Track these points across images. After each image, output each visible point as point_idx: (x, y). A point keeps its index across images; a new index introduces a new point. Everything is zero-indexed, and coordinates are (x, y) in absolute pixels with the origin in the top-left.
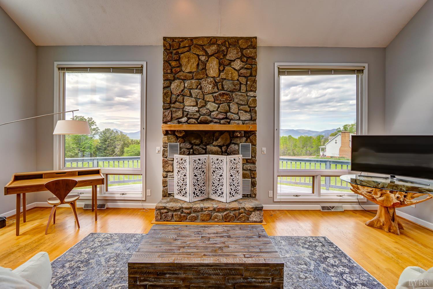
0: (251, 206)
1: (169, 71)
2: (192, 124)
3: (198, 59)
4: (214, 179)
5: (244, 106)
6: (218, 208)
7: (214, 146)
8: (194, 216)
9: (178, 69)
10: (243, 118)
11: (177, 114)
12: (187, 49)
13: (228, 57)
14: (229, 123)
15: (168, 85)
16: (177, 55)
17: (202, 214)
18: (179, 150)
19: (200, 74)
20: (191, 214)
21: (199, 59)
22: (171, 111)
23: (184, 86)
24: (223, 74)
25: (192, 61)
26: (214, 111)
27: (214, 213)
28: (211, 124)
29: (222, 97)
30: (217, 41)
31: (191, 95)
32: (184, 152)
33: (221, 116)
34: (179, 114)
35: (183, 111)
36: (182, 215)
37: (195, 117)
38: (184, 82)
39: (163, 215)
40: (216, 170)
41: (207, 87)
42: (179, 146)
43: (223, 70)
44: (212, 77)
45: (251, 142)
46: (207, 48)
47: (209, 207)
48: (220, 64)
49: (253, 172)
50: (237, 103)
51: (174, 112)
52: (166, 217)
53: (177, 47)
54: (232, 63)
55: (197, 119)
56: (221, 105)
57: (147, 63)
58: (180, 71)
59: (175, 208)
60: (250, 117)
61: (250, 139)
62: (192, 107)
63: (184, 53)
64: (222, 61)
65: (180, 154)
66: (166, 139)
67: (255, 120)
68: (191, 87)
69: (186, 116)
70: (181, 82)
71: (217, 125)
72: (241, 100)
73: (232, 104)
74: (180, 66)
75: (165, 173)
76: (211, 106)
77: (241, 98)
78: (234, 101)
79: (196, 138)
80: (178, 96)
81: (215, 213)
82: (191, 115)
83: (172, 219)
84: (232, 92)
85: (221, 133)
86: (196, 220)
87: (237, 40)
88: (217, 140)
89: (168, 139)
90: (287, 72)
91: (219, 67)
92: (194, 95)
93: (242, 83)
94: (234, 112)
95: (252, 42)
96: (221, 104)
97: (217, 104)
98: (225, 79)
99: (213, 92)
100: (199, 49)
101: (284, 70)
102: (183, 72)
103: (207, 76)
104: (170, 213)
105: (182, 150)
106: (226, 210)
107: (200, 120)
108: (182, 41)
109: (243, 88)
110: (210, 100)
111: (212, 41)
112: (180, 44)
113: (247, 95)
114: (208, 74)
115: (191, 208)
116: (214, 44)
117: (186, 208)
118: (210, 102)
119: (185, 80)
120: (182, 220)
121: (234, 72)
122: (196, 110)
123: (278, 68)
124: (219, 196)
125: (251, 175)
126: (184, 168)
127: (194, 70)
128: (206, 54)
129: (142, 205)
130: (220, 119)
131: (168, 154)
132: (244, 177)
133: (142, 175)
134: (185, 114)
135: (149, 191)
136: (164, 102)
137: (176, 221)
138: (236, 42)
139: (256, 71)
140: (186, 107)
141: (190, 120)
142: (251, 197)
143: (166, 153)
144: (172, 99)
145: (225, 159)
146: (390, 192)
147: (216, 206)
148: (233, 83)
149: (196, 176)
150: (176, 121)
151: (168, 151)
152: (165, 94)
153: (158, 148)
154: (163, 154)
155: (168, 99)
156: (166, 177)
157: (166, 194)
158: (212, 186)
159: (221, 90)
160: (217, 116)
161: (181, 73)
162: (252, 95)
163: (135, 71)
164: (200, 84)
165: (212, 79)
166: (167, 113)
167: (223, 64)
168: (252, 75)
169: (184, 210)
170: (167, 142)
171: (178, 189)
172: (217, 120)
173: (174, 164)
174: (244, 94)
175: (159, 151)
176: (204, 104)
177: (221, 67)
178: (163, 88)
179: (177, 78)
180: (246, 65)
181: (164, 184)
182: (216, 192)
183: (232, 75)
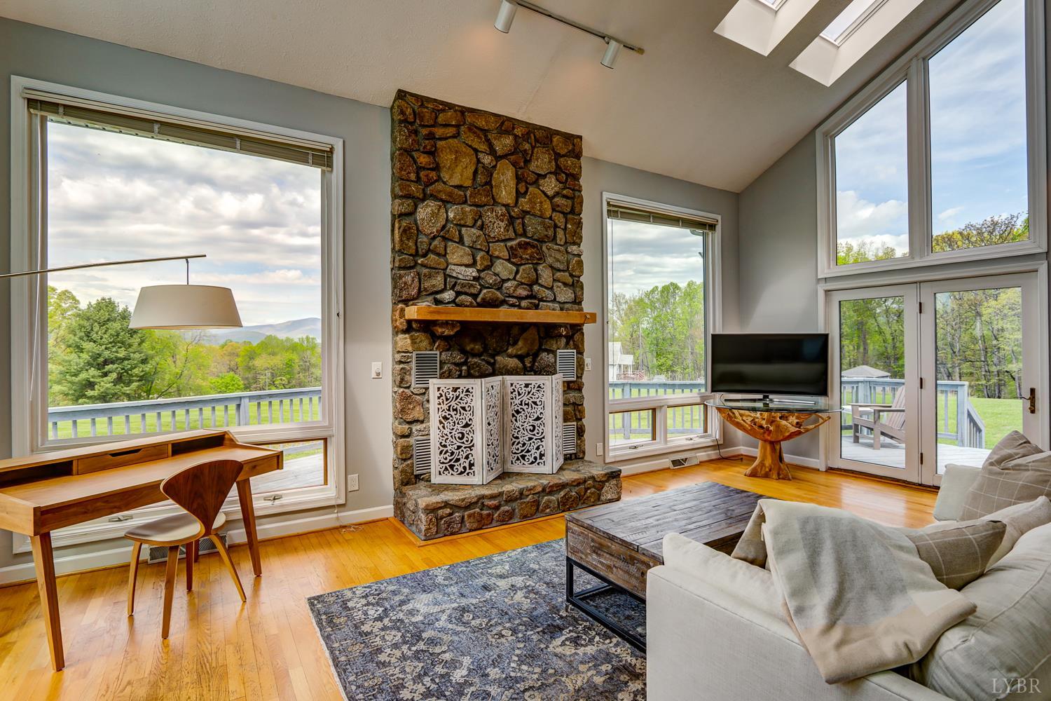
0: (603, 472)
1: (413, 177)
2: (466, 306)
3: (475, 159)
4: (518, 429)
5: (562, 273)
6: (551, 486)
7: (510, 356)
8: (507, 511)
9: (433, 175)
10: (561, 298)
11: (434, 282)
13: (533, 166)
14: (537, 307)
15: (410, 209)
16: (431, 141)
17: (522, 504)
18: (438, 367)
19: (481, 194)
20: (502, 508)
21: (478, 161)
22: (418, 274)
23: (447, 217)
24: (525, 202)
25: (465, 160)
26: (509, 280)
27: (544, 496)
28: (504, 309)
29: (522, 250)
30: (513, 128)
31: (461, 241)
32: (449, 373)
33: (522, 292)
34: (438, 281)
35: (446, 276)
36: (485, 512)
37: (473, 291)
38: (445, 207)
39: (443, 522)
40: (525, 407)
41: (495, 226)
42: (438, 359)
43: (526, 192)
44: (504, 205)
45: (576, 347)
46: (495, 139)
47: (534, 487)
48: (519, 179)
49: (579, 407)
50: (551, 267)
51: (425, 275)
52: (448, 526)
53: (431, 122)
54: (541, 182)
55: (475, 296)
56: (522, 267)
57: (344, 142)
58: (436, 181)
59: (469, 500)
60: (573, 295)
61: (574, 341)
62: (463, 268)
63: (446, 139)
64: (523, 174)
65: (440, 378)
66: (409, 341)
67: (580, 303)
68: (462, 222)
69: (453, 288)
70: (440, 207)
71: (515, 310)
72: (558, 260)
73: (544, 267)
74: (437, 168)
75: (407, 426)
76: (503, 268)
77: (558, 256)
78: (545, 261)
79: (474, 340)
80: (434, 238)
81: (546, 498)
82: (463, 286)
83: (461, 527)
84: (541, 241)
85: (524, 327)
86: (511, 518)
87: (550, 133)
88: (515, 343)
89: (413, 342)
90: (620, 212)
91: (517, 185)
92: (467, 240)
93: (559, 225)
94: (546, 285)
95: (574, 145)
96: (522, 265)
97: (513, 263)
98: (528, 213)
99: (507, 237)
100: (479, 137)
101: (616, 209)
102: (444, 183)
103: (495, 203)
104: (457, 514)
105: (446, 368)
106: (563, 486)
107: (483, 299)
108: (443, 111)
109: (560, 234)
110: (501, 255)
111: (506, 125)
112: (436, 117)
113: (567, 252)
114: (496, 197)
115: (501, 494)
116: (508, 132)
117: (492, 497)
118: (501, 258)
119: (449, 202)
120: (483, 526)
121: (545, 201)
122: (474, 274)
123: (608, 204)
124: (532, 463)
125: (575, 414)
126: (464, 408)
127: (468, 183)
128: (492, 151)
129: (338, 518)
130: (520, 298)
131: (412, 379)
132: (565, 420)
133: (325, 440)
134: (451, 282)
135: (353, 477)
136: (400, 251)
137: (471, 531)
138: (547, 137)
139: (581, 203)
140: (453, 267)
141: (460, 298)
142: (576, 458)
143: (407, 378)
144: (419, 244)
145: (548, 384)
146: (781, 418)
147: (545, 482)
148: (543, 223)
149: (489, 424)
150: (431, 298)
151: (413, 372)
152: (405, 231)
153: (376, 366)
154: (402, 380)
155: (411, 244)
156: (408, 436)
157: (410, 477)
158: (513, 444)
159: (521, 235)
160: (514, 291)
161: (439, 186)
162: (576, 253)
163: (310, 157)
164: (480, 217)
165: (504, 209)
166: (408, 279)
167: (525, 181)
168: (574, 212)
169: (487, 502)
170: (410, 349)
171: (443, 460)
172: (515, 300)
173: (428, 401)
174: (562, 249)
175: (378, 374)
176: (489, 263)
177: (520, 186)
178: (393, 216)
179: (431, 195)
180: (564, 189)
181: (405, 454)
182: (523, 457)
183: (541, 206)
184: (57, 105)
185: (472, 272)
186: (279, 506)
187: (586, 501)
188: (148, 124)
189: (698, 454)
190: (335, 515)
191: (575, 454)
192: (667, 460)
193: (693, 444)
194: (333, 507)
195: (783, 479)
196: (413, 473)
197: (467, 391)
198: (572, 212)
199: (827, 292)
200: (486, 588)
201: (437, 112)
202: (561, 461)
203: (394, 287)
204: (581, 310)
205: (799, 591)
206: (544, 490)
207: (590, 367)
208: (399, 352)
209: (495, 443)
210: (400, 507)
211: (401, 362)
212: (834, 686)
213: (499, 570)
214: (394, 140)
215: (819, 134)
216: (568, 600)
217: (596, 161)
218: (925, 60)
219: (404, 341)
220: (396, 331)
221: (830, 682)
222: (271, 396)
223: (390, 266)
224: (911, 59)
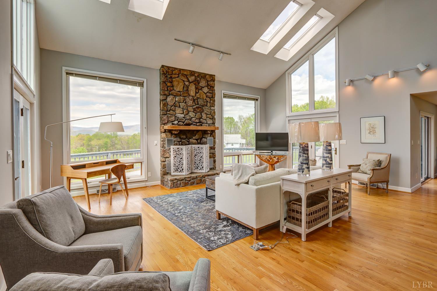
1: (166, 89)
2: (181, 125)
4: (196, 160)
5: (209, 115)
6: (205, 175)
7: (194, 139)
9: (172, 88)
10: (209, 123)
12: (177, 76)
13: (200, 85)
14: (201, 125)
15: (165, 98)
16: (171, 79)
17: (197, 180)
18: (173, 142)
19: (185, 93)
20: (191, 181)
21: (185, 84)
22: (168, 116)
23: (176, 100)
24: (198, 95)
25: (181, 84)
26: (193, 117)
27: (203, 178)
28: (192, 126)
29: (197, 109)
30: (195, 74)
31: (180, 107)
33: (197, 121)
34: (173, 118)
35: (175, 117)
36: (186, 182)
39: (175, 184)
40: (198, 154)
41: (189, 102)
42: (173, 140)
43: (198, 92)
44: (192, 96)
45: (213, 137)
46: (189, 77)
47: (200, 175)
48: (196, 88)
49: (214, 154)
50: (206, 113)
53: (171, 74)
54: (203, 89)
55: (183, 122)
56: (197, 114)
57: (147, 80)
58: (173, 90)
59: (182, 179)
60: (212, 122)
61: (213, 135)
62: (180, 114)
63: (175, 78)
65: (174, 145)
66: (165, 135)
67: (214, 124)
68: (180, 101)
69: (177, 120)
70: (174, 97)
71: (195, 126)
72: (208, 112)
73: (203, 114)
74: (173, 86)
75: (165, 159)
76: (192, 114)
77: (208, 110)
78: (204, 112)
79: (183, 135)
80: (172, 106)
82: (180, 119)
83: (180, 185)
84: (203, 106)
85: (198, 131)
86: (193, 184)
87: (205, 75)
88: (195, 136)
91: (196, 90)
92: (181, 107)
93: (208, 101)
94: (204, 119)
95: (213, 78)
96: (197, 113)
97: (195, 113)
98: (199, 98)
99: (193, 105)
100: (185, 77)
101: (226, 96)
102: (175, 90)
103: (189, 95)
104: (179, 182)
105: (175, 143)
107: (186, 123)
108: (174, 70)
109: (209, 104)
111: (192, 73)
112: (173, 72)
113: (211, 109)
114: (190, 94)
115: (191, 177)
116: (193, 75)
117: (188, 178)
118: (191, 111)
119: (176, 96)
120: (186, 185)
121: (204, 94)
122: (183, 116)
123: (224, 94)
124: (200, 169)
125: (213, 156)
126: (180, 154)
127: (182, 90)
128: (188, 81)
129: (145, 184)
130: (197, 123)
131: (166, 146)
132: (210, 158)
133: (141, 163)
134: (177, 119)
135: (149, 173)
136: (162, 110)
137: (182, 187)
138: (205, 76)
139: (215, 95)
140: (177, 114)
141: (179, 123)
142: (213, 169)
143: (164, 145)
144: (168, 108)
145: (204, 147)
146: (274, 157)
147: (203, 174)
148: (203, 101)
149: (188, 158)
150: (171, 123)
151: (166, 144)
152: (164, 104)
153: (156, 142)
154: (163, 146)
155: (166, 108)
156: (165, 162)
157: (165, 173)
158: (194, 164)
159: (197, 105)
160: (195, 121)
161: (173, 91)
162: (213, 109)
163: (138, 84)
164: (185, 100)
165: (192, 97)
166: (165, 118)
167: (198, 89)
168: (213, 97)
169: (187, 179)
170: (165, 137)
171: (174, 168)
172: (195, 123)
173: (170, 152)
174: (209, 108)
175: (156, 144)
176: (188, 113)
177: (197, 90)
178: (160, 100)
179: (171, 94)
180: (210, 91)
181: (164, 167)
182: (197, 168)
183: (203, 96)
184: (73, 74)
185: (183, 115)
186: (130, 180)
188: (96, 78)
190: (145, 183)
191: (213, 168)
194: (144, 181)
197: (181, 149)
198: (212, 97)
199: (289, 120)
200: (186, 196)
201: (172, 71)
202: (209, 169)
203: (161, 120)
204: (215, 126)
205: (235, 176)
206: (203, 176)
207: (218, 142)
208: (162, 138)
209: (189, 164)
210: (162, 182)
211: (163, 141)
212: (236, 186)
213: (190, 193)
214: (161, 79)
215: (287, 73)
217: (220, 82)
218: (313, 55)
219: (164, 135)
220: (161, 132)
221: (236, 185)
222: (117, 152)
223: (160, 114)
224: (309, 54)
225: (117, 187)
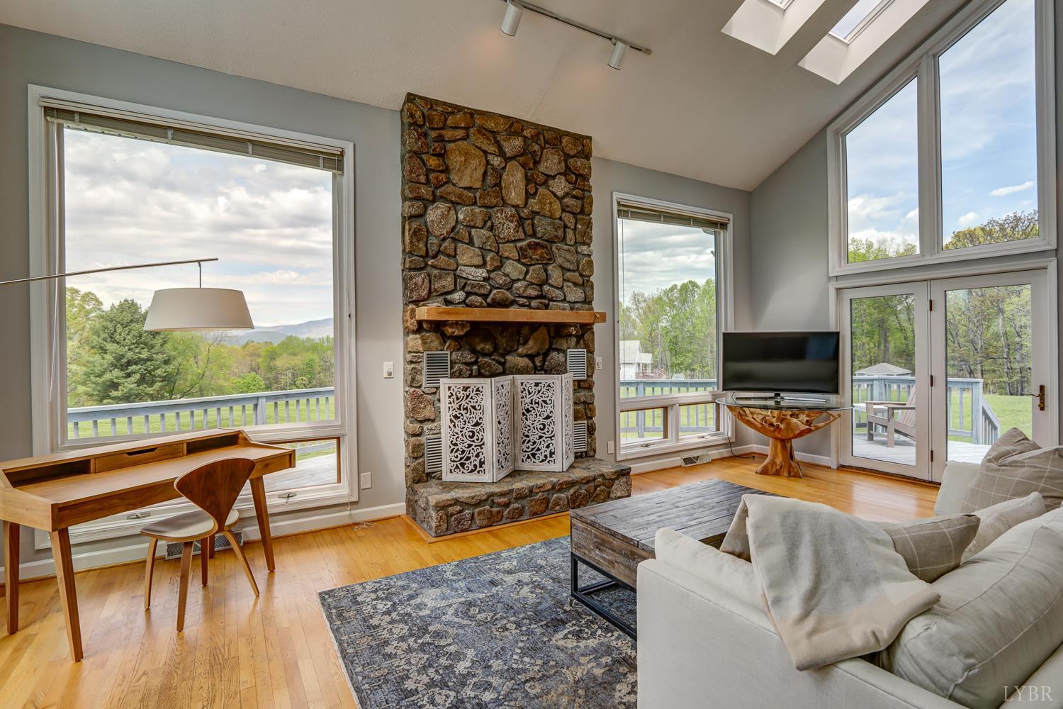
0: (613, 470)
1: (422, 179)
2: (476, 307)
3: (485, 161)
4: (529, 428)
5: (572, 273)
6: (560, 484)
7: (521, 356)
8: (517, 509)
9: (443, 177)
10: (571, 298)
11: (444, 283)
12: (461, 133)
13: (542, 167)
14: (547, 307)
15: (420, 211)
16: (441, 144)
17: (531, 501)
18: (449, 367)
19: (491, 196)
20: (512, 506)
21: (488, 162)
22: (429, 275)
23: (457, 218)
24: (534, 203)
25: (475, 162)
26: (519, 280)
27: (553, 494)
28: (514, 309)
29: (532, 251)
30: (523, 130)
31: (471, 243)
32: (460, 372)
33: (532, 292)
34: (448, 282)
35: (456, 277)
36: (495, 509)
37: (483, 291)
38: (455, 209)
39: (453, 519)
40: (535, 406)
41: (505, 227)
42: (449, 359)
43: (535, 193)
44: (513, 206)
45: (586, 346)
46: (505, 141)
47: (544, 484)
48: (528, 180)
49: (590, 406)
50: (561, 267)
51: (435, 276)
52: (459, 523)
53: (441, 125)
54: (551, 182)
55: (485, 296)
56: (532, 267)
57: (354, 145)
58: (446, 183)
59: (479, 498)
60: (583, 295)
61: (584, 341)
62: (473, 269)
63: (456, 141)
64: (532, 175)
65: (451, 378)
66: (420, 341)
67: (590, 303)
68: (472, 223)
69: (463, 289)
70: (450, 209)
71: (525, 310)
72: (568, 261)
73: (553, 267)
74: (446, 170)
75: (418, 425)
76: (513, 269)
77: (568, 256)
78: (555, 261)
79: (485, 340)
80: (444, 239)
81: (555, 495)
82: (473, 286)
83: (471, 524)
84: (551, 241)
85: (534, 327)
86: (521, 515)
87: (559, 134)
88: (525, 342)
89: (424, 342)
90: (631, 212)
91: (527, 186)
92: (477, 242)
93: (569, 225)
94: (556, 284)
95: (583, 145)
96: (532, 265)
97: (523, 264)
98: (538, 213)
99: (517, 238)
100: (488, 139)
101: (626, 209)
102: (454, 185)
103: (505, 203)
104: (467, 511)
105: (456, 367)
106: (572, 484)
107: (493, 299)
108: (452, 113)
109: (570, 234)
110: (511, 256)
111: (515, 126)
112: (446, 120)
113: (577, 252)
114: (505, 198)
115: (511, 492)
116: (517, 134)
117: (502, 494)
118: (510, 259)
119: (458, 204)
120: (493, 523)
121: (555, 201)
122: (484, 275)
123: (619, 204)
124: (543, 461)
125: (586, 413)
126: (474, 407)
127: (478, 185)
128: (501, 153)
129: (350, 516)
130: (530, 298)
131: (423, 378)
132: (576, 418)
133: (338, 439)
134: (460, 283)
135: (366, 476)
136: (410, 252)
137: (481, 528)
138: (557, 138)
139: (591, 203)
140: (463, 268)
141: (470, 298)
142: (587, 456)
143: (418, 377)
144: (429, 245)
145: (558, 383)
146: (791, 416)
147: (554, 480)
148: (553, 225)
149: (499, 423)
150: (441, 299)
151: (424, 371)
152: (415, 233)
153: (388, 366)
154: (413, 379)
155: (421, 245)
156: (419, 435)
157: (421, 475)
158: (524, 442)
159: (530, 236)
160: (524, 291)
161: (449, 188)
162: (586, 253)
163: (321, 161)
164: (490, 218)
165: (513, 209)
166: (419, 280)
167: (534, 182)
169: (497, 500)
170: (421, 349)
171: (453, 458)
172: (525, 300)
173: (439, 400)
174: (572, 249)
175: (390, 374)
176: (499, 264)
177: (529, 187)
178: (404, 218)
179: (441, 197)
180: (574, 189)
181: (416, 452)
182: (534, 455)
183: (551, 207)
184: (73, 112)
185: (482, 273)
186: (293, 504)
187: (596, 499)
188: (162, 131)
189: (709, 453)
190: (348, 513)
191: (586, 452)
192: (679, 458)
193: (705, 442)
194: (346, 504)
195: (794, 476)
196: (424, 471)
197: (478, 390)
198: (582, 212)
199: (838, 290)
200: (493, 583)
201: (446, 115)
202: (572, 459)
203: (405, 288)
204: (592, 309)
205: (777, 582)
206: (553, 488)
207: (601, 366)
208: (410, 352)
209: (506, 441)
210: (411, 504)
211: (412, 362)
212: (804, 673)
213: (506, 566)
214: (403, 143)
215: (830, 132)
216: (572, 595)
217: (606, 161)
218: (936, 57)
219: (415, 341)
220: (407, 332)
221: (801, 668)
222: (287, 396)
223: (401, 268)
224: (922, 57)
225: (247, 529)
